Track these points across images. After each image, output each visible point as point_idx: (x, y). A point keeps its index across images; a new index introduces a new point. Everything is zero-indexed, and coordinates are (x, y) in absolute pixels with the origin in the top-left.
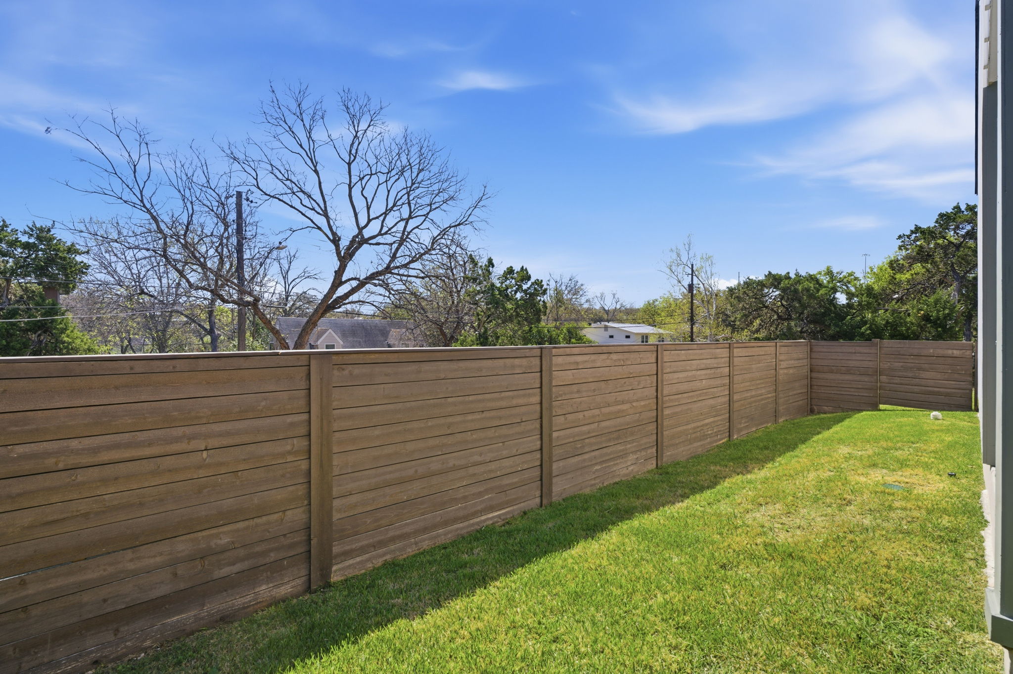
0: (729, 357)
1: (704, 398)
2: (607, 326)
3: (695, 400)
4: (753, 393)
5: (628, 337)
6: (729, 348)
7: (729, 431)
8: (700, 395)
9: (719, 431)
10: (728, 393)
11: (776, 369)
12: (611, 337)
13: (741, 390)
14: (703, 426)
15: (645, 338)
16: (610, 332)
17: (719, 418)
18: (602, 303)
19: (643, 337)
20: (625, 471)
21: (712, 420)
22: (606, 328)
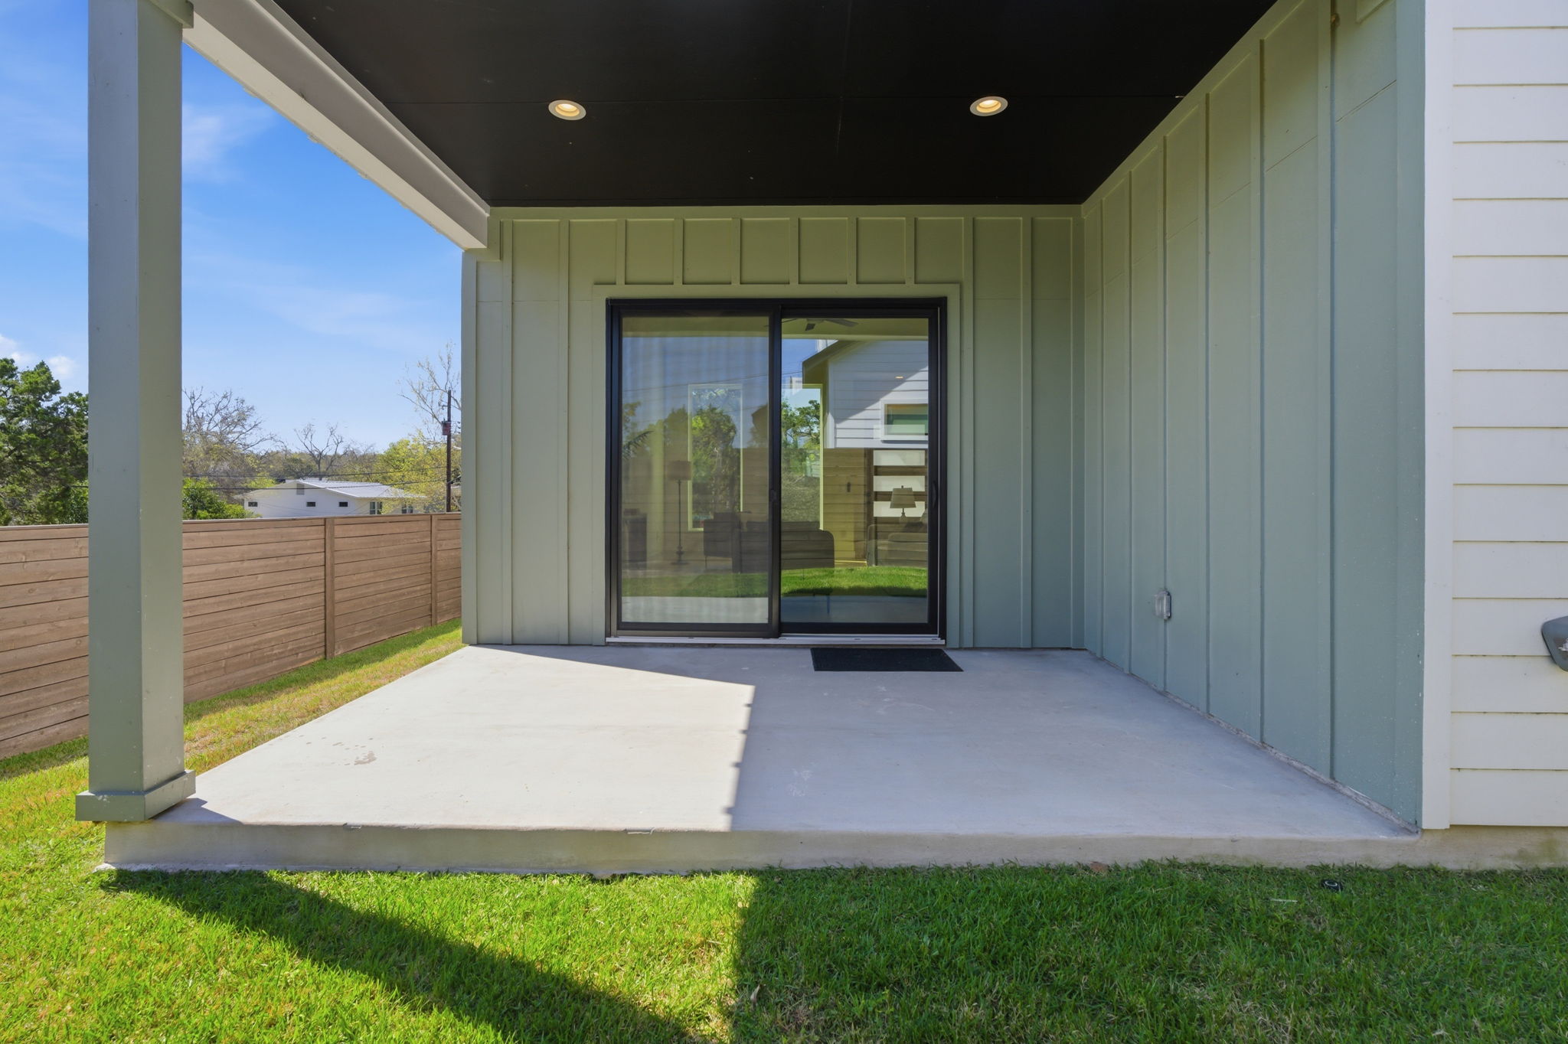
0: (325, 539)
1: (261, 602)
2: (303, 485)
3: (240, 605)
4: (382, 587)
5: (343, 504)
6: (325, 525)
7: (325, 646)
8: (251, 598)
9: (299, 648)
10: (323, 590)
11: (431, 551)
12: (311, 504)
13: (354, 584)
14: (260, 643)
15: (375, 506)
16: (309, 496)
17: (301, 628)
18: (308, 443)
19: (373, 505)
20: (34, 737)
21: (281, 632)
22: (301, 489)
